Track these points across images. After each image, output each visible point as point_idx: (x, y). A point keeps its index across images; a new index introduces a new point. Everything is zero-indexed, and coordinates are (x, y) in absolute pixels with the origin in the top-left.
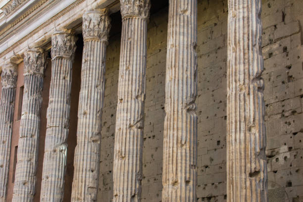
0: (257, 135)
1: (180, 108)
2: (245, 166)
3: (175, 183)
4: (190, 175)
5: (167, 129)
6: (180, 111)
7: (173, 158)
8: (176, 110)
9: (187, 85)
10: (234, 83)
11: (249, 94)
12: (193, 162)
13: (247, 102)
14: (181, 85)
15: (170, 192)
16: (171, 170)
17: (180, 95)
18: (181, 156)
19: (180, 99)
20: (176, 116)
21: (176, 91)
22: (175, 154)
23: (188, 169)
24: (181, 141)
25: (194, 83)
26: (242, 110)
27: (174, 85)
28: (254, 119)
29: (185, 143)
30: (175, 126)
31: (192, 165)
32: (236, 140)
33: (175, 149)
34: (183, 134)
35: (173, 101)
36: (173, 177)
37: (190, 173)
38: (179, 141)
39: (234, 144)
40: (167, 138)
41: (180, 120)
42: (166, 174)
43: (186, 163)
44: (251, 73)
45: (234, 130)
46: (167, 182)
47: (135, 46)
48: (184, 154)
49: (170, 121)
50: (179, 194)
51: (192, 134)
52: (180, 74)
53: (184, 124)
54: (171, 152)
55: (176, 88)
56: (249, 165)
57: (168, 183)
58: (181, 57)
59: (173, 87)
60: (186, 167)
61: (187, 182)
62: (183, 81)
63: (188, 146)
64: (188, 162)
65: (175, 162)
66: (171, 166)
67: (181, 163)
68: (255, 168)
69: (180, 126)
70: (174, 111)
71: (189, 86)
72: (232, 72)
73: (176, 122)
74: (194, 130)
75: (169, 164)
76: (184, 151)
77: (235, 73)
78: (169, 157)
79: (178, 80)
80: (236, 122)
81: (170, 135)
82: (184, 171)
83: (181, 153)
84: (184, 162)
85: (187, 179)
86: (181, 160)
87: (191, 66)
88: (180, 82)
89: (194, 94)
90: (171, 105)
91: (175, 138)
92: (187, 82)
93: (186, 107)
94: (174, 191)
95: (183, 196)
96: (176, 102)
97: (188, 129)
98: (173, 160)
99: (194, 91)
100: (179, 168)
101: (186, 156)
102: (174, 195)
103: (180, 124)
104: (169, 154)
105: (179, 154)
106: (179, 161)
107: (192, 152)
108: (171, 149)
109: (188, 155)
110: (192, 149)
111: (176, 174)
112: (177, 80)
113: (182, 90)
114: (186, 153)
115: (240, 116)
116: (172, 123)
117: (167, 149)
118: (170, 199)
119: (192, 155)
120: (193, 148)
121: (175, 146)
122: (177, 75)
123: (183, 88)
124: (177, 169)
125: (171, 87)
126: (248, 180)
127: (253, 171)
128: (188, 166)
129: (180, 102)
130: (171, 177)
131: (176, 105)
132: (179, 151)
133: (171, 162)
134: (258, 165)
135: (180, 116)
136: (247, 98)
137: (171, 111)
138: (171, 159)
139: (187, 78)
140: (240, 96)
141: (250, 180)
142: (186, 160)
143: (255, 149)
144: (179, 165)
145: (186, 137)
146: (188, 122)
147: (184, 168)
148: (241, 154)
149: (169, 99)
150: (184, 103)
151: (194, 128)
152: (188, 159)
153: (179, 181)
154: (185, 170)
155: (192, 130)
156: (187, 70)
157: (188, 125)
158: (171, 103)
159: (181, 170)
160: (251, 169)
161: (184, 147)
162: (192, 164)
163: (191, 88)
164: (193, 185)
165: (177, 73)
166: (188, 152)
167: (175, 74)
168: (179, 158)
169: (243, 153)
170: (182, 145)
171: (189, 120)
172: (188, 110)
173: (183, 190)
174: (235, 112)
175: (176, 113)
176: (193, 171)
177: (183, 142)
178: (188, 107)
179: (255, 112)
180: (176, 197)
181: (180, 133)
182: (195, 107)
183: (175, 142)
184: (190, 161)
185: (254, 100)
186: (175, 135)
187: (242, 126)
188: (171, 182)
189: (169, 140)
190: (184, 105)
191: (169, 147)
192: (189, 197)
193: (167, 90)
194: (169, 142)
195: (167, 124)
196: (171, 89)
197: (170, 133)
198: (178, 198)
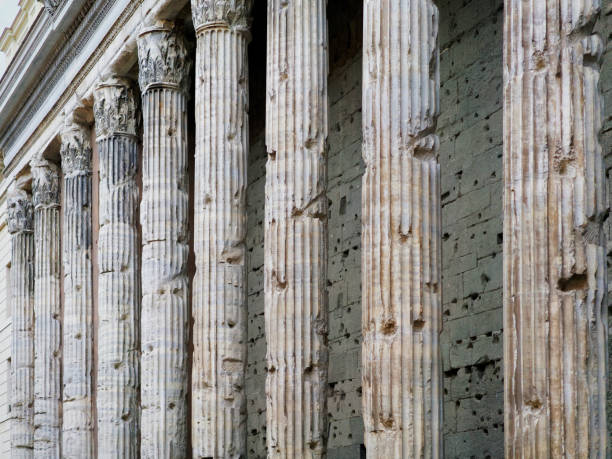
0: (581, 181)
1: (395, 148)
2: (548, 264)
3: (390, 327)
4: (422, 308)
5: (368, 201)
6: (396, 155)
7: (381, 269)
8: (386, 154)
9: (411, 87)
10: (520, 50)
11: (559, 75)
12: (431, 277)
13: (555, 97)
14: (396, 91)
15: (377, 348)
16: (377, 297)
17: (396, 116)
18: (402, 263)
19: (396, 126)
20: (386, 167)
21: (386, 107)
22: (386, 261)
23: (417, 293)
24: (400, 227)
25: (430, 84)
26: (540, 120)
27: (381, 92)
28: (572, 139)
29: (410, 232)
30: (386, 193)
31: (428, 284)
32: (524, 199)
33: (386, 248)
34: (404, 211)
35: (378, 133)
36: (383, 315)
37: (422, 303)
38: (396, 228)
39: (519, 211)
40: (368, 224)
41: (395, 178)
42: (369, 308)
43: (412, 280)
44: (564, 19)
45: (519, 176)
46: (372, 325)
47: (298, 21)
48: (407, 258)
49: (374, 183)
50: (397, 352)
51: (427, 210)
52: (395, 62)
53: (406, 187)
54: (377, 255)
55: (386, 98)
56: (557, 261)
57: (373, 330)
58: (395, 18)
59: (378, 97)
60: (412, 289)
61: (417, 324)
62: (400, 78)
63: (416, 240)
64: (417, 277)
65: (386, 278)
66: (378, 289)
67: (401, 279)
68: (574, 267)
69: (396, 191)
70: (381, 157)
71: (416, 91)
72: (516, 21)
73: (386, 183)
74: (430, 199)
75: (373, 284)
76: (407, 251)
77: (524, 21)
78: (374, 268)
79: (390, 79)
80: (525, 152)
81: (373, 216)
82: (407, 298)
83: (401, 255)
84: (407, 276)
85: (417, 317)
86: (402, 272)
87: (420, 39)
88: (395, 81)
89: (428, 111)
90: (375, 144)
91: (386, 222)
92: (411, 81)
93: (410, 143)
94: (386, 346)
95: (407, 356)
96: (386, 135)
97: (417, 198)
98: (381, 274)
99: (430, 102)
100: (397, 293)
101: (412, 262)
102: (387, 354)
103: (396, 187)
104: (374, 260)
105: (396, 259)
106: (396, 276)
107: (427, 253)
108: (378, 250)
109: (417, 259)
110: (426, 245)
111: (391, 306)
112: (386, 78)
113: (401, 103)
114: (412, 254)
115: (535, 137)
116: (378, 187)
117: (368, 251)
118: (378, 366)
119: (427, 260)
120: (430, 243)
121: (387, 241)
122: (387, 66)
123: (400, 96)
124: (391, 295)
125: (374, 97)
126: (555, 297)
127: (568, 274)
128: (418, 286)
129: (396, 132)
130: (379, 315)
131: (386, 142)
132: (396, 252)
133: (377, 280)
134: (580, 258)
135: (396, 167)
136: (554, 87)
137: (374, 158)
138: (378, 271)
139: (411, 70)
140: (535, 82)
141: (560, 297)
142: (412, 272)
143: (573, 217)
144: (397, 284)
145: (412, 217)
146: (417, 182)
147: (407, 292)
148: (537, 233)
149: (371, 129)
150: (405, 134)
151: (430, 194)
152: (417, 269)
153: (398, 323)
154: (412, 296)
155: (426, 199)
156: (410, 52)
157: (416, 189)
158: (375, 136)
159: (401, 297)
160: (563, 269)
161: (409, 241)
162: (427, 280)
163: (421, 94)
164: (432, 330)
165: (387, 61)
166: (417, 252)
167: (383, 63)
168: (397, 268)
169: (542, 230)
170: (404, 238)
171: (417, 176)
172: (418, 152)
173: (408, 343)
174: (524, 127)
175: (386, 160)
176: (433, 298)
177: (405, 231)
178: (416, 144)
179: (573, 120)
180: (392, 359)
181: (397, 209)
182: (432, 143)
183: (386, 231)
184: (422, 273)
185: (572, 89)
186: (387, 214)
187: (540, 162)
188: (379, 325)
189: (373, 227)
190: (406, 139)
191: (374, 245)
192: (422, 359)
193: (366, 106)
194: (373, 233)
195: (368, 190)
196: (374, 103)
197: (374, 211)
198: (397, 361)
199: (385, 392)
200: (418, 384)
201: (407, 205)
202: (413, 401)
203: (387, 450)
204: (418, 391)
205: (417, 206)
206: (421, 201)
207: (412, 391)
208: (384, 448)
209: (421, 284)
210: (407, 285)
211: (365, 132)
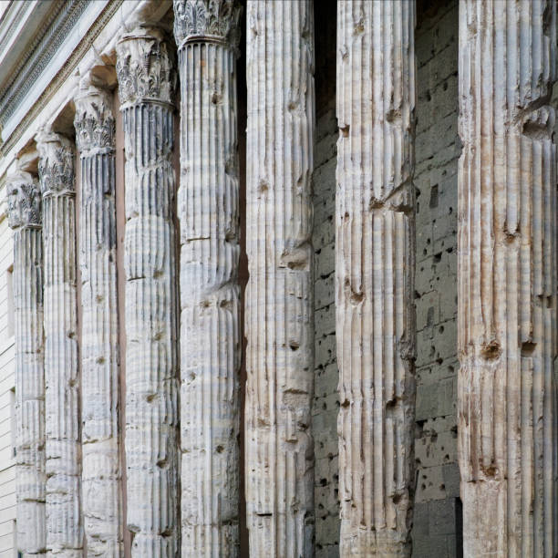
1: (500, 123)
3: (492, 351)
4: (533, 327)
5: (466, 190)
6: (501, 132)
7: (482, 277)
8: (488, 130)
9: (520, 45)
12: (544, 288)
14: (501, 50)
15: (477, 377)
16: (477, 313)
17: (500, 81)
18: (507, 269)
19: (500, 94)
20: (488, 147)
21: (488, 70)
22: (489, 267)
23: (527, 308)
24: (506, 224)
25: (543, 41)
27: (482, 51)
29: (518, 230)
30: (488, 181)
31: (541, 297)
33: (488, 251)
34: (511, 204)
35: (478, 104)
36: (484, 336)
37: (533, 320)
38: (501, 226)
40: (466, 220)
41: (500, 161)
42: (466, 327)
43: (520, 291)
46: (470, 348)
48: (514, 264)
49: (474, 167)
50: (502, 382)
51: (539, 203)
52: (499, 12)
53: (514, 172)
54: (477, 259)
55: (488, 58)
57: (471, 355)
59: (478, 57)
60: (520, 303)
61: (527, 347)
62: (507, 33)
63: (526, 240)
64: (527, 288)
65: (488, 288)
66: (477, 302)
67: (507, 290)
69: (500, 179)
70: (483, 134)
71: (527, 50)
73: (488, 168)
74: (544, 189)
75: (472, 296)
76: (514, 254)
78: (473, 276)
79: (494, 34)
81: (472, 210)
82: (514, 314)
83: (507, 260)
84: (514, 286)
85: (526, 338)
86: (507, 281)
88: (500, 37)
89: (542, 76)
90: (474, 118)
91: (488, 218)
92: (520, 37)
93: (519, 117)
94: (488, 375)
95: (514, 387)
96: (488, 106)
97: (526, 186)
98: (482, 284)
99: (544, 64)
100: (501, 308)
101: (520, 269)
102: (488, 386)
103: (501, 171)
104: (473, 266)
105: (501, 265)
106: (501, 286)
107: (539, 257)
108: (477, 253)
109: (527, 265)
110: (538, 248)
111: (494, 324)
112: (489, 32)
113: (507, 64)
114: (520, 259)
116: (478, 172)
117: (466, 254)
118: (477, 400)
119: (539, 266)
120: (543, 244)
121: (489, 241)
122: (489, 18)
123: (507, 56)
124: (494, 311)
125: (473, 57)
128: (527, 299)
129: (500, 103)
130: (479, 335)
131: (488, 115)
132: (500, 256)
133: (477, 291)
135: (501, 147)
137: (474, 135)
138: (477, 280)
139: (520, 23)
142: (520, 282)
144: (501, 297)
145: (521, 211)
146: (526, 166)
147: (515, 307)
149: (470, 99)
150: (512, 105)
151: (544, 182)
152: (527, 277)
153: (503, 346)
154: (520, 311)
155: (539, 189)
157: (526, 175)
158: (475, 108)
159: (507, 313)
161: (517, 242)
162: (539, 291)
163: (532, 54)
164: (544, 355)
165: (489, 11)
166: (527, 256)
167: (485, 12)
168: (501, 276)
170: (510, 238)
171: (527, 159)
172: (528, 128)
173: (515, 371)
175: (489, 138)
176: (546, 315)
177: (512, 228)
178: (527, 117)
180: (495, 391)
181: (501, 201)
182: (546, 117)
183: (488, 228)
184: (533, 283)
186: (489, 208)
188: (478, 349)
189: (472, 224)
190: (514, 111)
191: (473, 247)
192: (532, 391)
193: (464, 68)
194: (472, 231)
195: (466, 175)
196: (473, 65)
197: (473, 204)
198: (501, 394)
199: (487, 433)
200: (528, 422)
201: (514, 196)
202: (520, 443)
203: (489, 505)
204: (528, 431)
205: (527, 198)
206: (532, 190)
207: (519, 431)
208: (485, 502)
209: (532, 296)
210: (514, 297)
211: (462, 101)
